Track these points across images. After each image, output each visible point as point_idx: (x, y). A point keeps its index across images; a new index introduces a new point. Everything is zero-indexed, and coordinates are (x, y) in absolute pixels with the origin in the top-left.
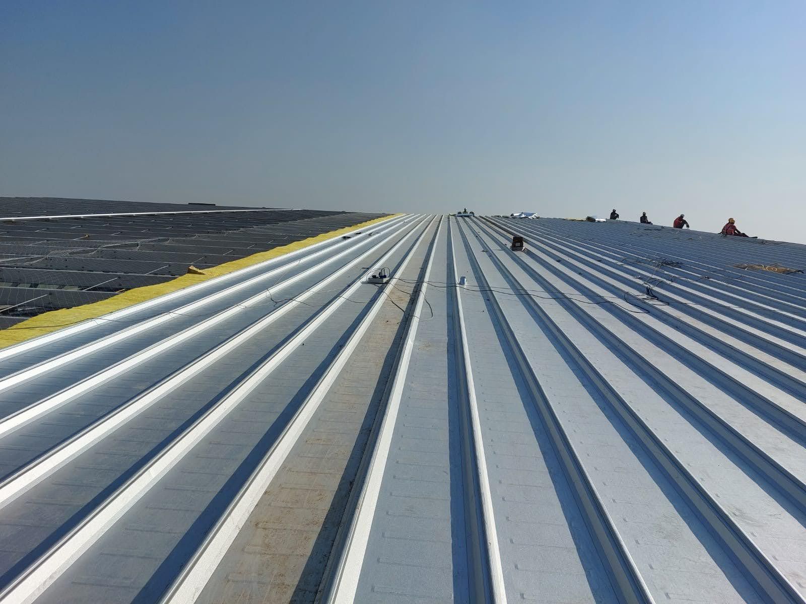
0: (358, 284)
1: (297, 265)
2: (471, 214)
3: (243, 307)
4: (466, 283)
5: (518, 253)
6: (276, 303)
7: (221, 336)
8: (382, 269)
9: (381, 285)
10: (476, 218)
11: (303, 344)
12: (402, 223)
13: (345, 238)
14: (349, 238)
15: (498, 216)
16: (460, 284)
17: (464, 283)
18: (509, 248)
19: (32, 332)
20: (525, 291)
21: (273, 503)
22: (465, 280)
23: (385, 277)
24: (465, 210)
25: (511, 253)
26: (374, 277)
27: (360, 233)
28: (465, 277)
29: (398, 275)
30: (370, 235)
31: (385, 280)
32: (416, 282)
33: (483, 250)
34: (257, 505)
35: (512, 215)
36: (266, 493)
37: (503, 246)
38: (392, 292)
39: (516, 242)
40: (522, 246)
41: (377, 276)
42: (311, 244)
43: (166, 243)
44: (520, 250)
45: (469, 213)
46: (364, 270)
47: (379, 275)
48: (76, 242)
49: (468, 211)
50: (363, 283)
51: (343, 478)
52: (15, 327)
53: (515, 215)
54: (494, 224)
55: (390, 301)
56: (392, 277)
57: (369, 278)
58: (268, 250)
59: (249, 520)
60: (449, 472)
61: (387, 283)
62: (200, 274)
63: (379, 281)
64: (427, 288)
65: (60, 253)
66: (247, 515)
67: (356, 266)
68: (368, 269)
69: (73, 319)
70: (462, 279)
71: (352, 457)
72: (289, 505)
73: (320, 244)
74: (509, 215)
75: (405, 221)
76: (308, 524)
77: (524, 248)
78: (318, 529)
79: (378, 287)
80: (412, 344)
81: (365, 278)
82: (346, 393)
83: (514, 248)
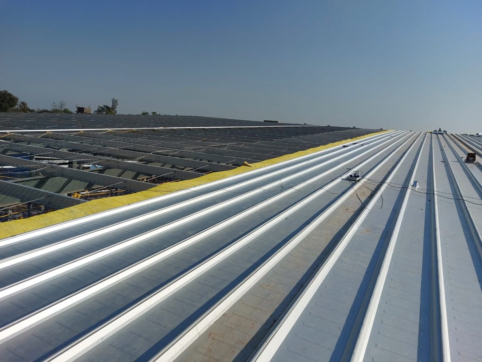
0: (339, 180)
1: (306, 164)
2: (444, 132)
3: (262, 190)
4: (418, 186)
5: (469, 165)
6: (283, 188)
7: (244, 206)
8: (357, 171)
9: (354, 182)
10: (448, 135)
11: (287, 219)
12: (390, 137)
13: (344, 147)
14: (347, 146)
15: (466, 135)
16: (413, 186)
17: (416, 186)
18: (463, 160)
19: (156, 193)
20: (462, 196)
21: (225, 322)
22: (418, 183)
23: (358, 176)
24: (440, 129)
25: (463, 164)
26: (351, 176)
27: (356, 144)
28: (417, 182)
29: (368, 177)
30: (362, 145)
31: (358, 179)
32: (380, 182)
33: (442, 160)
34: (216, 322)
35: (477, 134)
36: (224, 315)
37: (460, 159)
38: (360, 188)
39: (470, 157)
40: (474, 160)
41: (353, 175)
42: (322, 149)
43: (241, 146)
44: (473, 163)
45: (443, 131)
46: (348, 170)
47: (354, 175)
48: (198, 142)
49: (443, 130)
50: (343, 179)
51: (271, 316)
52: (149, 190)
53: (480, 134)
54: (459, 140)
55: (356, 194)
56: (363, 177)
57: (347, 177)
58: (294, 153)
59: (207, 331)
60: (342, 329)
61: (359, 181)
62: (249, 166)
63: (354, 179)
64: (387, 188)
65: (188, 149)
66: (207, 327)
67: (343, 167)
68: (351, 169)
69: (177, 188)
70: (415, 183)
71: (283, 303)
72: (233, 327)
73: (326, 150)
74: (475, 134)
75: (392, 136)
76: (237, 343)
77: (476, 161)
78: (242, 347)
79: (352, 183)
80: (357, 228)
81: (344, 177)
82: (298, 257)
83: (468, 161)
